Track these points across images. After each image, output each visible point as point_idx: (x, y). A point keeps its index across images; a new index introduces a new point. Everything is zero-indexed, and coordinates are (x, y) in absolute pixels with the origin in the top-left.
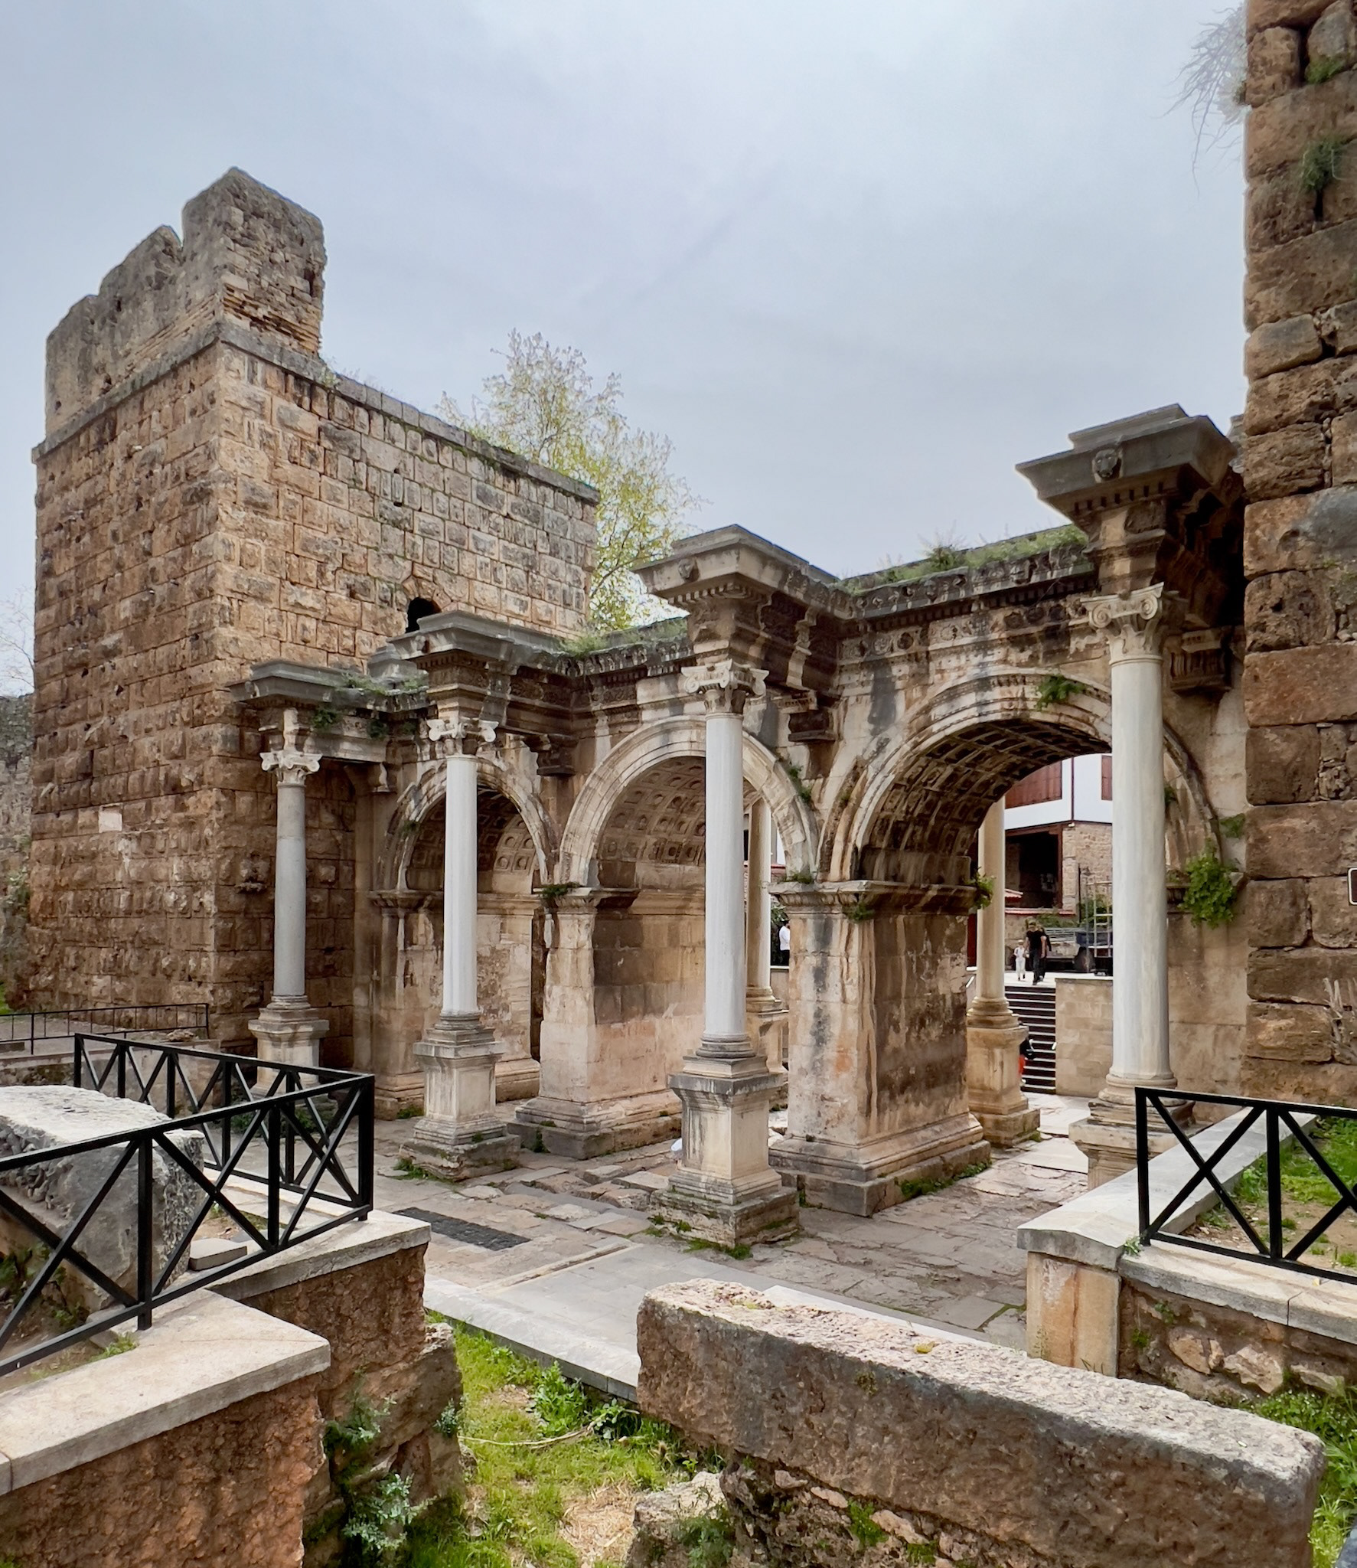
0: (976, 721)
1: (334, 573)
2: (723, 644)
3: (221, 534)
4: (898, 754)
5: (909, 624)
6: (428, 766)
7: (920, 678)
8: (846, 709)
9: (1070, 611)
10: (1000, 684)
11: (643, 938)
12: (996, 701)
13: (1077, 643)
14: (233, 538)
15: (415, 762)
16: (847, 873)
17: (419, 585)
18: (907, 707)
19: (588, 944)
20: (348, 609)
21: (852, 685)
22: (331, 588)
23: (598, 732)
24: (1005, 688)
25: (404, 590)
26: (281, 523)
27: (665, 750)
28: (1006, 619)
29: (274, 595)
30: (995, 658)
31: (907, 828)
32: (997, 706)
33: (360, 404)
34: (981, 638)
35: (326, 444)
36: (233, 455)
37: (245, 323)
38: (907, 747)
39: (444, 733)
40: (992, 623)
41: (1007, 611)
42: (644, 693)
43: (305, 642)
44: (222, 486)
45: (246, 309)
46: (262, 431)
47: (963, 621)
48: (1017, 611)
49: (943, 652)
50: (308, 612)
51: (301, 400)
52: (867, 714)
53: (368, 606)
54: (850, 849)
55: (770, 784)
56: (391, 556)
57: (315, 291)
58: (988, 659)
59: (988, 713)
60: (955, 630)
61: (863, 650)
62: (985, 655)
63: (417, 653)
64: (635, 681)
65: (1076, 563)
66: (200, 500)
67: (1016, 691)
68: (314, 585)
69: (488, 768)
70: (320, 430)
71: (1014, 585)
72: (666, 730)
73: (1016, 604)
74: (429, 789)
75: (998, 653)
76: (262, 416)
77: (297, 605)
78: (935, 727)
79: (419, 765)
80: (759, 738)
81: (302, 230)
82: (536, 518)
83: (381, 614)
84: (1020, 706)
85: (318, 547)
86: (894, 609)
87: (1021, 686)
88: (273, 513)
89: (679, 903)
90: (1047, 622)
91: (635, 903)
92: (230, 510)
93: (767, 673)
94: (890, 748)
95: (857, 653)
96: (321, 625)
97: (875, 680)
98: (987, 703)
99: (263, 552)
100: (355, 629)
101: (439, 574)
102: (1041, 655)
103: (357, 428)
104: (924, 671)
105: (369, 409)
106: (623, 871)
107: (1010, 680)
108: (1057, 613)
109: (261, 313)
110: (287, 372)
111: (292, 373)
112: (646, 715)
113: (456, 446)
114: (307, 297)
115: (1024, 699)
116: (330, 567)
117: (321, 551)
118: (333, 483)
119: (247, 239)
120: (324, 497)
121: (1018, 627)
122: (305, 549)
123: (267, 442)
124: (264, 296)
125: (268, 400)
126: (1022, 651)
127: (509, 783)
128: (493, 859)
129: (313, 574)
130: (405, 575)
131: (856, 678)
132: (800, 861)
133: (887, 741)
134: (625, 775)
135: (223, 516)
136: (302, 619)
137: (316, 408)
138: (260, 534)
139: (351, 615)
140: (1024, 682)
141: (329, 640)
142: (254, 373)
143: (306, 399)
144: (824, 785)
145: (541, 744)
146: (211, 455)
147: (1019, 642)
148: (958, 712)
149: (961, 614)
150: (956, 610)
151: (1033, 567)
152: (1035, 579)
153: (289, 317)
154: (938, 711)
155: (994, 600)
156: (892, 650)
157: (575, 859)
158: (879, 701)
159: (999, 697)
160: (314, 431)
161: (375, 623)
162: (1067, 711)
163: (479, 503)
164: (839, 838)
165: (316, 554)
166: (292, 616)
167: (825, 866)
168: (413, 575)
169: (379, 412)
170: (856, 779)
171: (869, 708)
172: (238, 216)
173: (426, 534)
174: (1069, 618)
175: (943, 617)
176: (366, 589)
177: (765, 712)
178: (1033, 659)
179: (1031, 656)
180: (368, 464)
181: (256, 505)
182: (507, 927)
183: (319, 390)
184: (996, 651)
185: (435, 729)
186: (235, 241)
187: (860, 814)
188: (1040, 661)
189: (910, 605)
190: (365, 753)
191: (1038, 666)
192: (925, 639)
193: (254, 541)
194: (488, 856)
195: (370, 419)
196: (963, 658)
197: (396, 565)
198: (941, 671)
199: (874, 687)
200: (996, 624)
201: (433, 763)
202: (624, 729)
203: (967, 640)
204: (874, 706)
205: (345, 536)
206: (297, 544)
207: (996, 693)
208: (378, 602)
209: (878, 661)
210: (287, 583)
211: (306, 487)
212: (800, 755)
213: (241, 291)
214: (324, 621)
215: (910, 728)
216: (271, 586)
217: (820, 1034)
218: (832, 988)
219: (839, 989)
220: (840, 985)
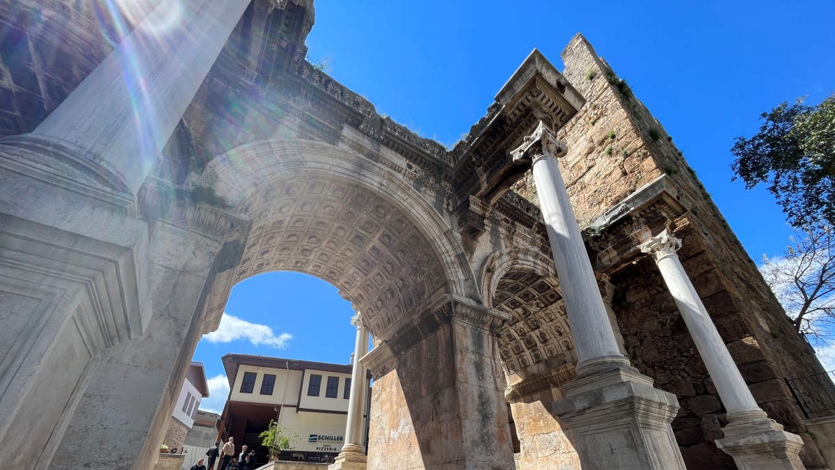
4: (507, 263)
7: (509, 239)
10: (541, 260)
34: (534, 239)
38: (510, 263)
47: (526, 228)
49: (520, 235)
52: (489, 239)
54: (491, 296)
60: (525, 231)
67: (545, 266)
86: (514, 204)
94: (504, 259)
104: (511, 237)
107: (544, 260)
133: (503, 255)
144: (471, 257)
150: (529, 223)
154: (521, 256)
158: (494, 237)
159: (540, 264)
175: (522, 222)
184: (535, 248)
187: (493, 281)
192: (513, 225)
196: (525, 242)
198: (517, 242)
209: (497, 221)
215: (510, 256)
217: (485, 411)
218: (488, 379)
219: (492, 380)
220: (492, 376)
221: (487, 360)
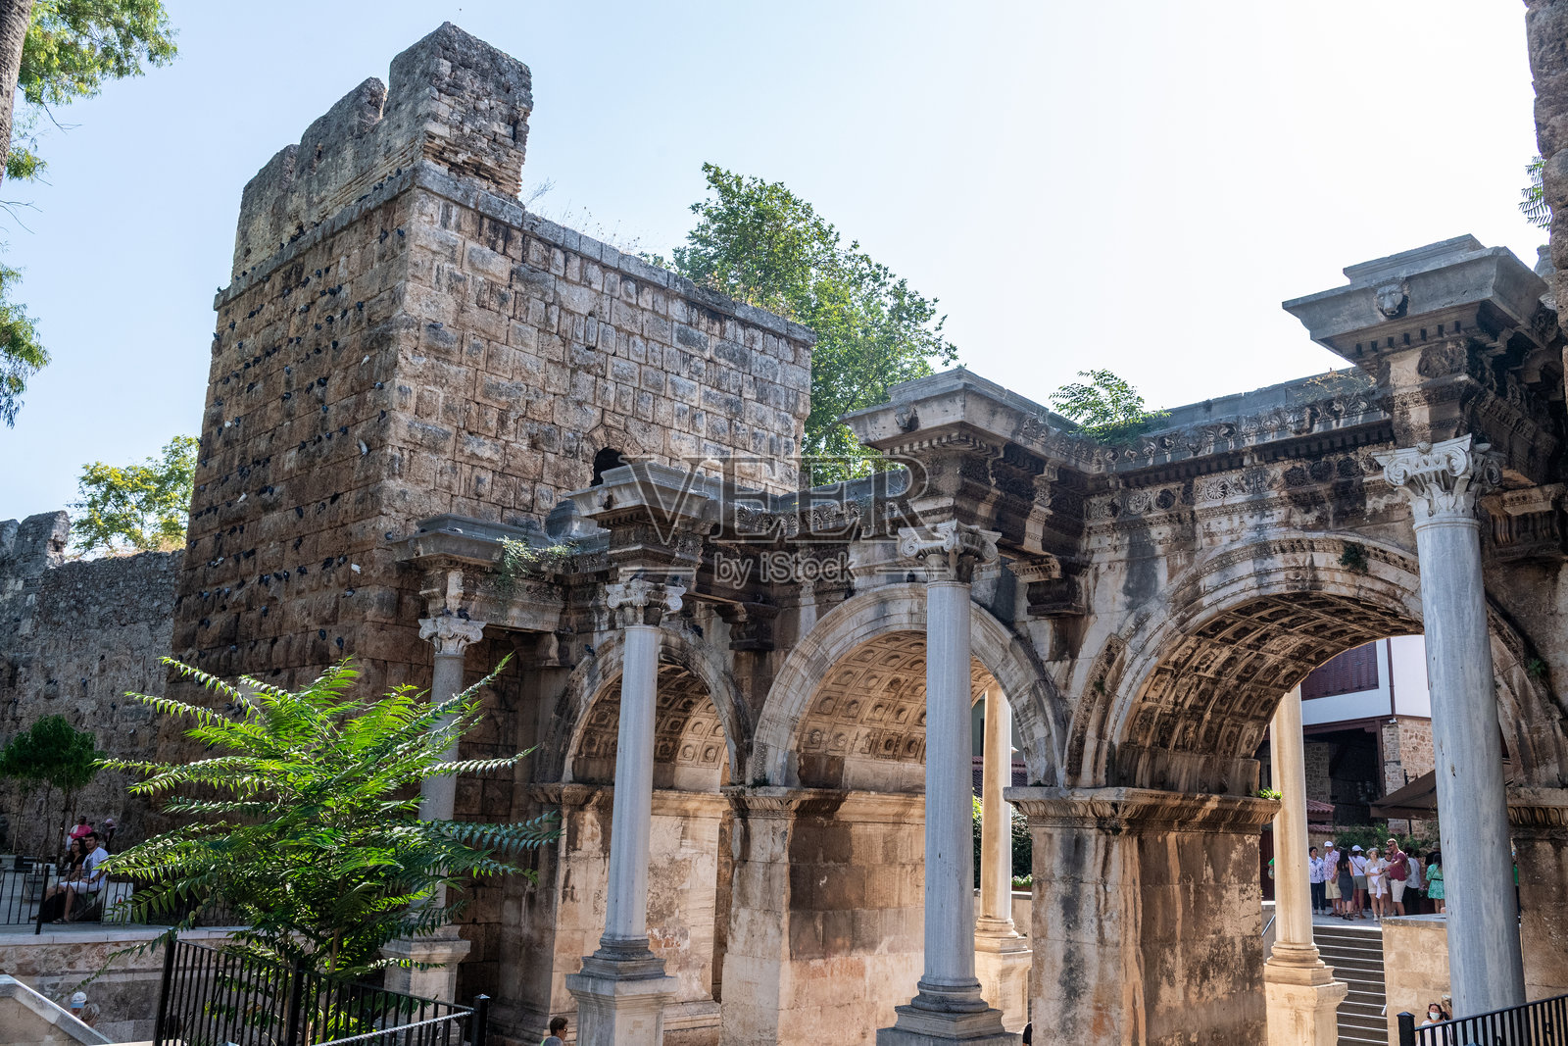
0: (1255, 593)
1: (516, 421)
2: (947, 502)
3: (399, 381)
4: (1161, 633)
5: (1168, 480)
6: (606, 636)
7: (1185, 541)
8: (1096, 577)
9: (1363, 465)
10: (1283, 551)
11: (851, 851)
12: (1278, 570)
13: (1371, 504)
14: (411, 384)
15: (592, 631)
16: (1102, 778)
17: (608, 435)
18: (1171, 576)
19: (785, 858)
20: (530, 461)
21: (1103, 550)
22: (511, 438)
23: (803, 600)
24: (1289, 555)
25: (590, 438)
26: (463, 369)
27: (881, 624)
28: (1286, 475)
29: (449, 445)
30: (1275, 520)
31: (1175, 723)
32: (1281, 576)
33: (556, 246)
34: (1256, 497)
35: (519, 287)
36: (419, 299)
37: (444, 169)
38: (1172, 624)
39: (624, 600)
40: (1269, 479)
41: (1287, 465)
42: (857, 556)
43: (479, 496)
44: (403, 331)
45: (446, 155)
46: (452, 275)
47: (1234, 476)
48: (1298, 465)
49: (1210, 512)
50: (485, 464)
51: (494, 242)
52: (1121, 584)
53: (551, 457)
54: (1106, 747)
55: (1007, 665)
56: (579, 404)
57: (518, 136)
58: (1267, 520)
59: (1269, 585)
60: (1224, 487)
61: (1114, 509)
62: (1263, 516)
63: (598, 510)
64: (847, 543)
65: (1366, 411)
66: (380, 345)
67: (1303, 558)
68: (493, 434)
69: (674, 640)
70: (512, 273)
71: (1293, 436)
72: (883, 602)
73: (1298, 457)
74: (605, 663)
75: (1279, 514)
76: (453, 260)
77: (473, 455)
78: (1206, 601)
79: (596, 636)
80: (992, 611)
81: (511, 78)
82: (742, 360)
83: (564, 465)
84: (1309, 577)
85: (501, 395)
86: (1151, 462)
87: (1309, 553)
88: (455, 359)
89: (897, 809)
90: (1336, 477)
91: (843, 807)
92: (410, 356)
93: (999, 535)
94: (1152, 624)
95: (1107, 512)
96: (497, 478)
97: (1131, 544)
98: (1268, 573)
99: (441, 400)
100: (535, 482)
101: (632, 422)
102: (1331, 517)
103: (552, 270)
104: (1189, 534)
105: (565, 251)
106: (828, 768)
107: (1295, 546)
108: (1346, 468)
109: (461, 158)
110: (482, 216)
111: (488, 217)
112: (859, 582)
113: (658, 288)
114: (509, 142)
115: (1313, 567)
116: (512, 415)
117: (504, 398)
118: (521, 326)
119: (454, 89)
120: (511, 341)
121: (1301, 484)
122: (486, 395)
123: (455, 283)
124: (464, 142)
125: (460, 243)
126: (1307, 512)
127: (698, 658)
128: (675, 749)
129: (493, 424)
130: (594, 424)
131: (1108, 541)
132: (1044, 760)
133: (1148, 616)
134: (833, 651)
135: (403, 362)
136: (477, 471)
137: (510, 251)
138: (440, 381)
139: (530, 465)
140: (1313, 549)
141: (504, 495)
142: (449, 217)
143: (501, 242)
144: (1071, 669)
145: (736, 613)
146: (396, 298)
147: (1305, 503)
148: (1232, 582)
149: (1230, 468)
150: (1225, 464)
151: (1314, 416)
152: (1317, 429)
153: (489, 162)
154: (1208, 581)
155: (1271, 453)
156: (1149, 509)
157: (771, 752)
158: (1137, 568)
159: (1282, 565)
160: (506, 275)
161: (557, 476)
162: (1367, 583)
163: (680, 346)
164: (1091, 733)
165: (496, 401)
166: (466, 469)
167: (1075, 770)
168: (602, 423)
169: (576, 253)
170: (1110, 662)
171: (1124, 577)
172: (445, 67)
173: (620, 379)
174: (1363, 473)
175: (1210, 472)
176: (549, 438)
177: (999, 580)
178: (1321, 523)
179: (1319, 518)
180: (561, 308)
181: (438, 350)
182: (690, 832)
183: (516, 233)
184: (1275, 511)
185: (614, 595)
186: (440, 91)
187: (1116, 703)
188: (1331, 524)
189: (1169, 458)
190: (536, 621)
191: (1328, 530)
192: (1188, 496)
193: (432, 388)
194: (671, 745)
195: (566, 260)
196: (1236, 519)
197: (585, 412)
198: (1210, 535)
199: (1131, 554)
200: (1274, 480)
201: (611, 633)
202: (833, 597)
203: (1239, 498)
204: (1130, 574)
205: (531, 382)
206: (478, 391)
207: (1278, 561)
208: (562, 452)
209: (1134, 522)
210: (464, 432)
211: (493, 330)
212: (1043, 634)
213: (442, 138)
214: (502, 474)
215: (1175, 601)
216: (447, 435)
217: (1072, 984)
218: (1086, 924)
219: (1094, 926)
220: (1095, 920)
221: (1089, 889)
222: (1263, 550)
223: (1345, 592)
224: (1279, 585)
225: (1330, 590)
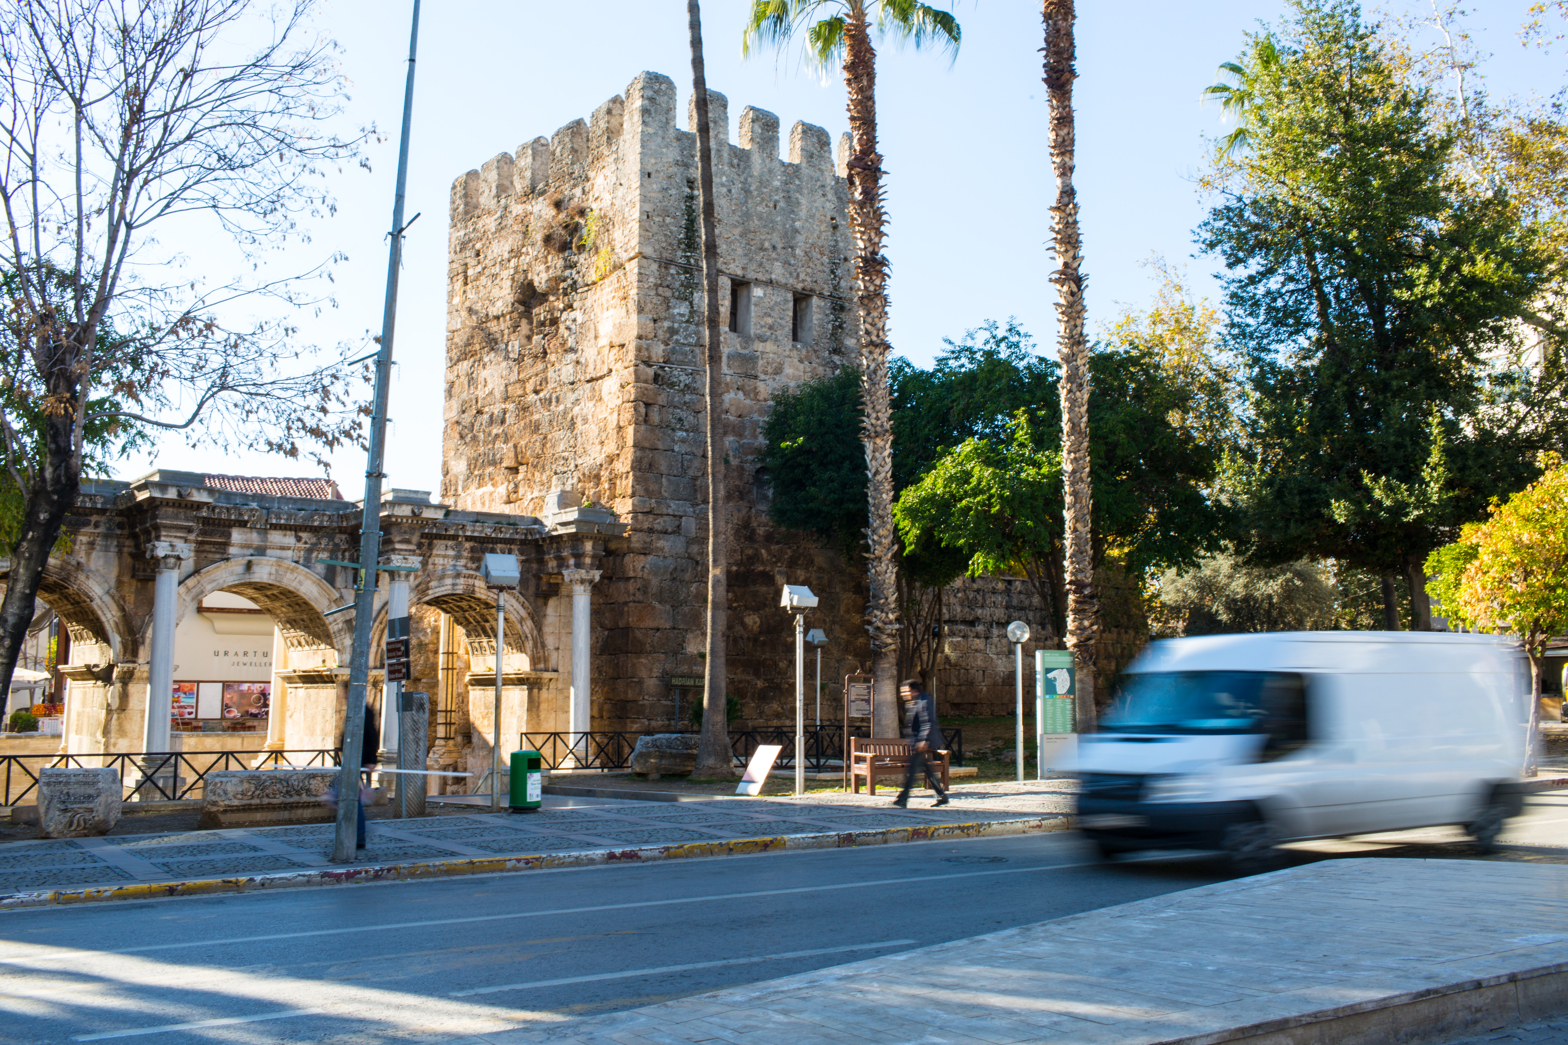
0: (450, 592)
7: (423, 565)
9: (498, 551)
10: (464, 577)
12: (461, 584)
18: (415, 579)
24: (466, 579)
28: (472, 548)
30: (463, 564)
32: (461, 587)
34: (458, 554)
38: (415, 600)
40: (465, 548)
41: (472, 544)
42: (237, 536)
47: (450, 543)
48: (476, 545)
49: (438, 555)
58: (460, 564)
59: (457, 589)
60: (447, 548)
62: (459, 561)
64: (230, 526)
65: (511, 534)
67: (471, 581)
71: (484, 535)
75: (463, 562)
78: (430, 592)
84: (472, 589)
86: (426, 530)
87: (473, 580)
98: (457, 585)
104: (425, 562)
107: (470, 576)
108: (493, 550)
112: (232, 550)
115: (474, 586)
121: (476, 552)
140: (476, 578)
148: (443, 586)
149: (454, 541)
151: (495, 530)
152: (494, 535)
154: (433, 584)
155: (469, 539)
159: (463, 583)
175: (443, 540)
179: (478, 567)
192: (431, 546)
196: (447, 560)
198: (436, 565)
203: (451, 553)
207: (462, 581)
215: (418, 590)
222: (458, 575)
223: (483, 597)
224: (460, 590)
225: (478, 595)
